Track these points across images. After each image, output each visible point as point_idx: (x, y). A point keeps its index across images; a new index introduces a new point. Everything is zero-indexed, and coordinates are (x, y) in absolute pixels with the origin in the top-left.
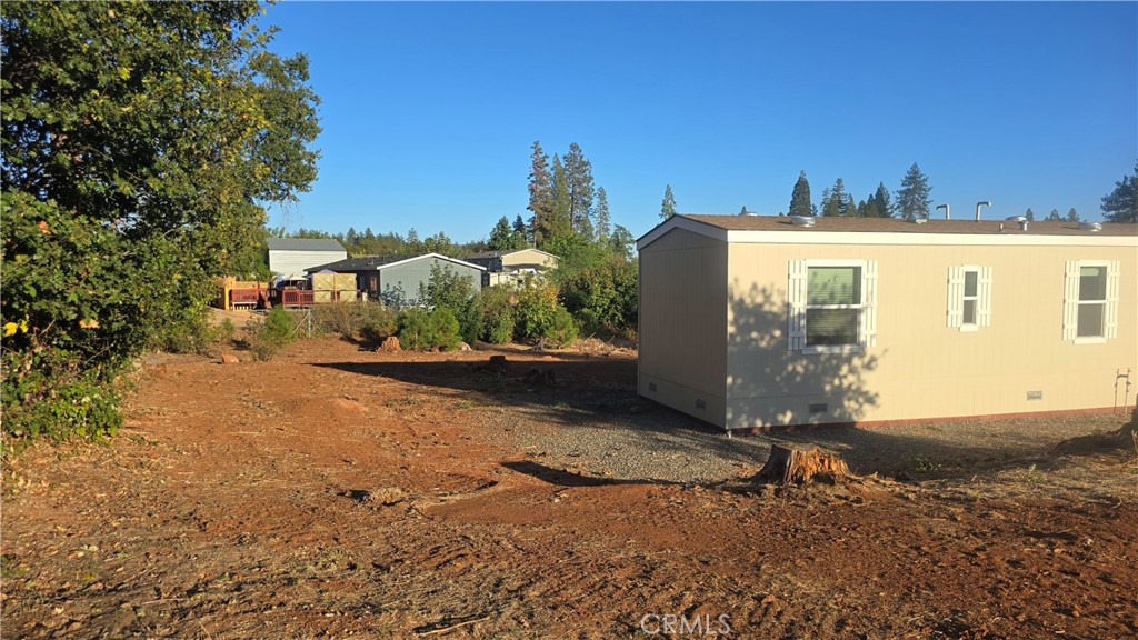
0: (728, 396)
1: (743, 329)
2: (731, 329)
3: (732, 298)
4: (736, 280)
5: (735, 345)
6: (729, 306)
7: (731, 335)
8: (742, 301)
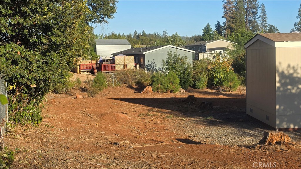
0: (277, 114)
1: (284, 85)
2: (278, 85)
3: (278, 71)
4: (280, 63)
5: (280, 91)
6: (277, 75)
7: (278, 87)
8: (283, 72)
